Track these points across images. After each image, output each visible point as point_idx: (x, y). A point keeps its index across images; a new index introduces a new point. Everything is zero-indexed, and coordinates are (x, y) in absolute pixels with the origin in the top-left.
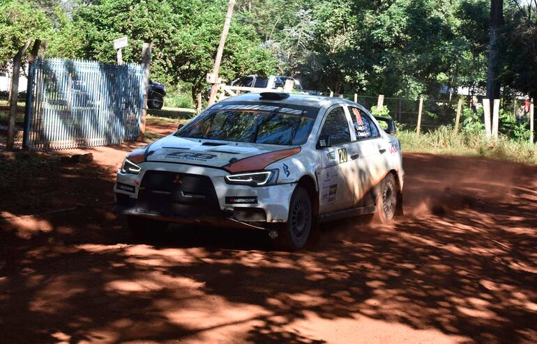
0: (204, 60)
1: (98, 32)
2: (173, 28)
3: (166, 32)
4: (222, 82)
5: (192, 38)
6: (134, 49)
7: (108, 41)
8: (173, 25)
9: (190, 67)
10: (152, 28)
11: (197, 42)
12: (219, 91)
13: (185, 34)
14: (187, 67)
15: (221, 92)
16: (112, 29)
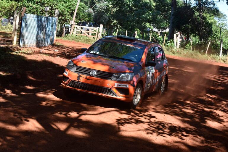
0: (67, 15)
1: (27, 3)
2: (56, 3)
3: (54, 4)
4: (76, 24)
5: (63, 7)
6: (41, 10)
7: (31, 7)
8: (56, 2)
9: (62, 18)
10: (48, 3)
11: (65, 9)
12: (74, 28)
13: (60, 5)
14: (61, 18)
15: (75, 28)
16: (33, 2)
